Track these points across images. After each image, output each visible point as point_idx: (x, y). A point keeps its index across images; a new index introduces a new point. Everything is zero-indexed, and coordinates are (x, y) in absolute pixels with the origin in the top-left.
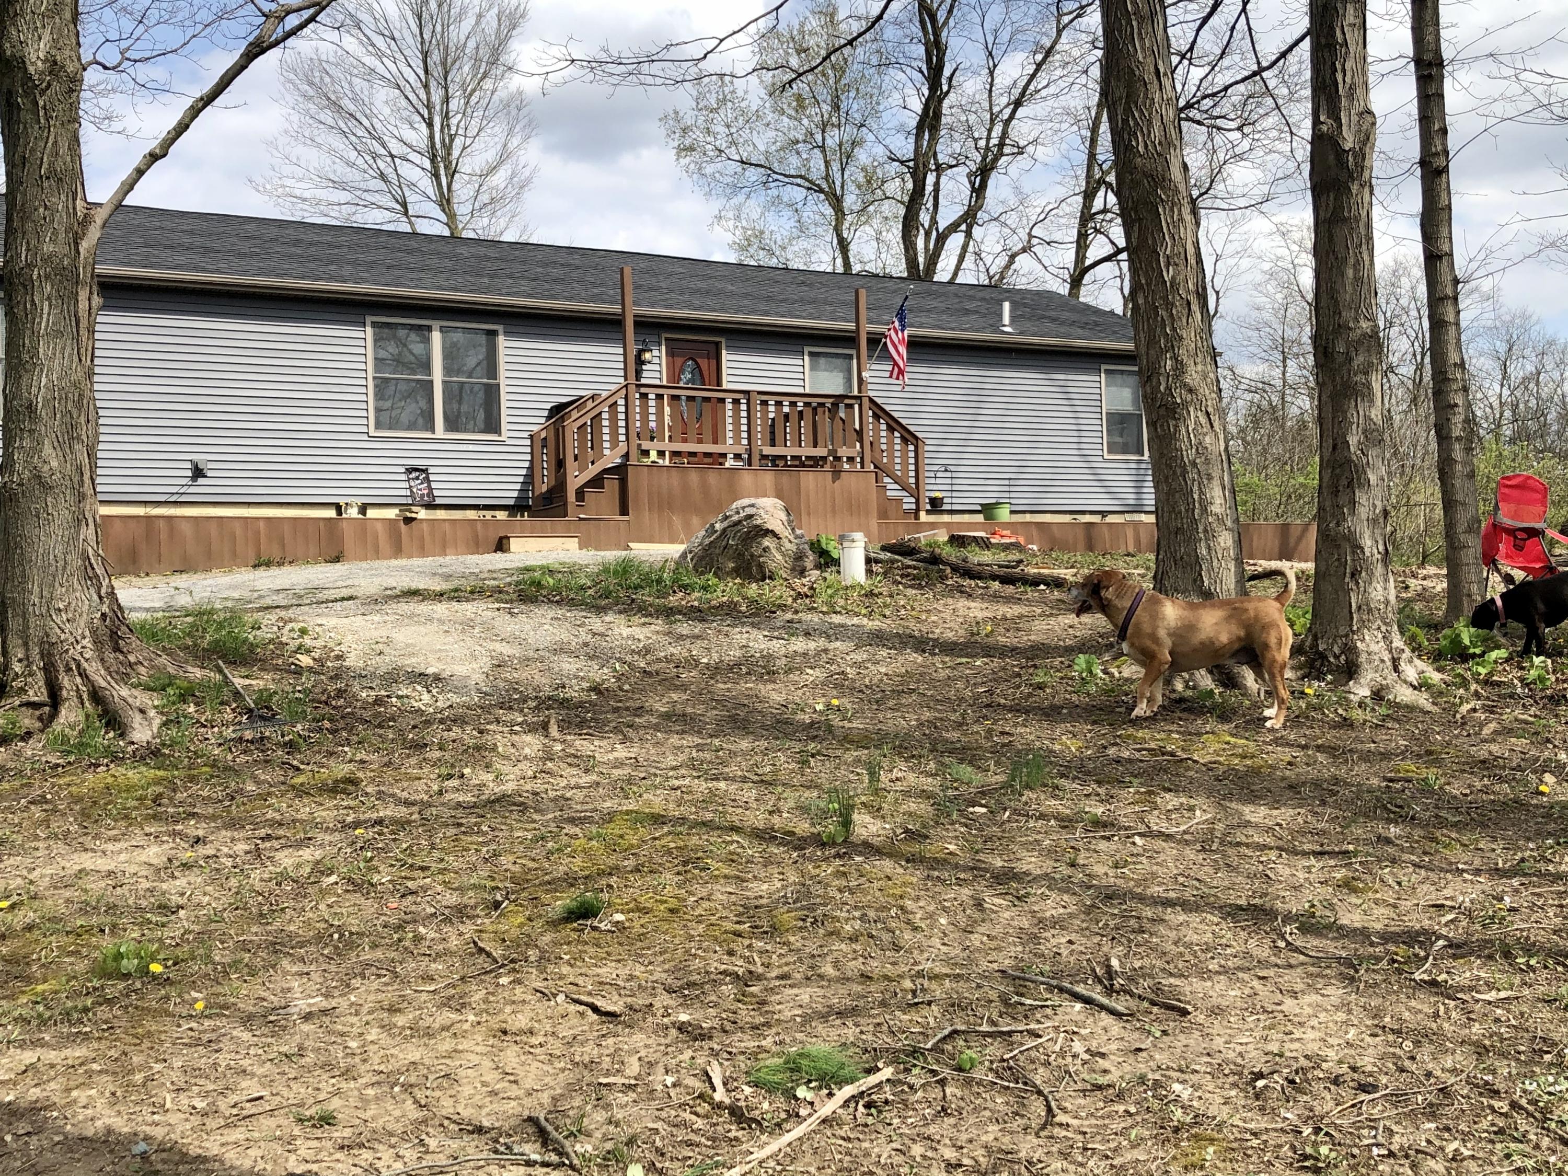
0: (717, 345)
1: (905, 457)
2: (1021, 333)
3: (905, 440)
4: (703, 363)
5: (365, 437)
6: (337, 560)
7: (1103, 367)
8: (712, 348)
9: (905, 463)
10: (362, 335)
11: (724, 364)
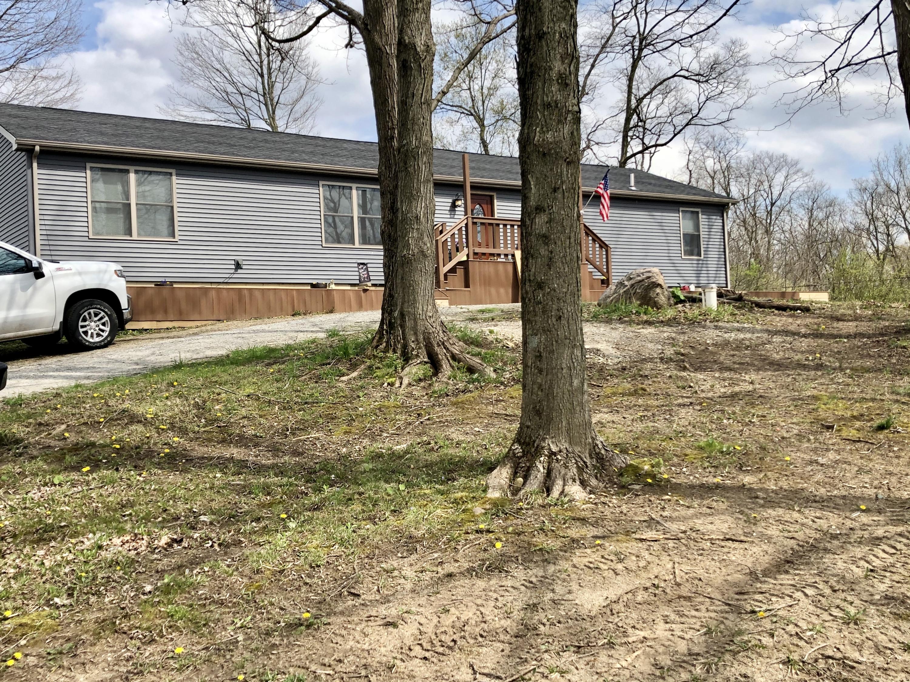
0: (491, 197)
1: (601, 254)
2: (641, 190)
3: (601, 247)
4: (485, 206)
5: (320, 247)
6: (331, 312)
7: (681, 209)
8: (488, 198)
9: (601, 258)
10: (317, 191)
11: (496, 207)
